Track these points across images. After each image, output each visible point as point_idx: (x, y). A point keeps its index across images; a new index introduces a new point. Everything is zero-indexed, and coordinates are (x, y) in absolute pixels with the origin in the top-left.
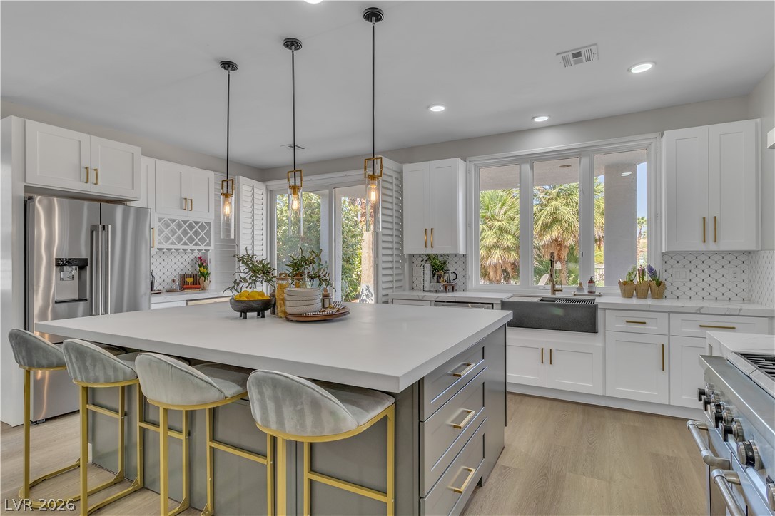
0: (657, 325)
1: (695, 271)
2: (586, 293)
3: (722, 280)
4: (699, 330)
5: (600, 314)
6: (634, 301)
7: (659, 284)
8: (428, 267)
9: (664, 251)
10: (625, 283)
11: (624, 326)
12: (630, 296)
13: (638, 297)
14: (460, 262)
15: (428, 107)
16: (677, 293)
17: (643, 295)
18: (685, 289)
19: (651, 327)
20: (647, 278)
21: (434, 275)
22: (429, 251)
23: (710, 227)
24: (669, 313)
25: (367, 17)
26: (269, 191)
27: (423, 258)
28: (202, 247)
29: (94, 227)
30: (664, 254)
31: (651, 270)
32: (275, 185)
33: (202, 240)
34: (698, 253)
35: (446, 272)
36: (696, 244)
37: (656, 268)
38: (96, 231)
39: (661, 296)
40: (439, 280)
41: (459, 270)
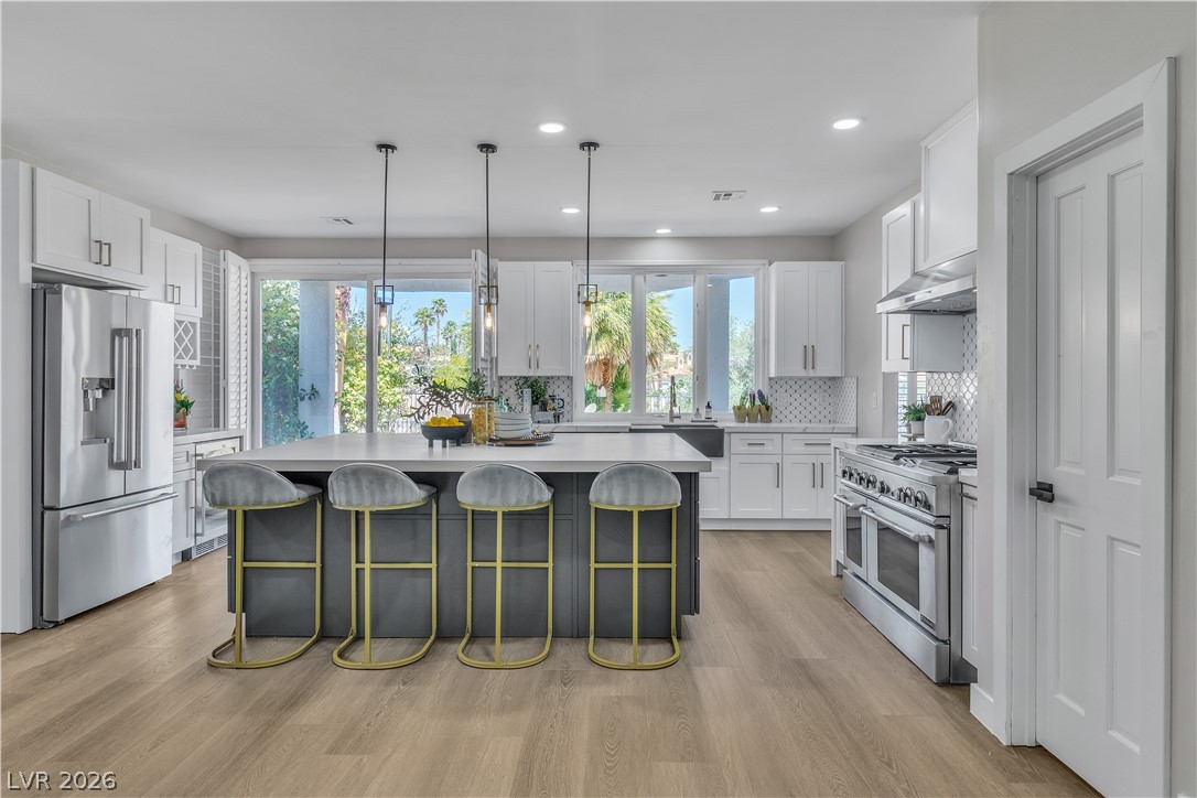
0: (773, 445)
1: (796, 396)
2: (703, 419)
3: (815, 404)
4: (805, 448)
5: (726, 437)
6: (747, 424)
7: (768, 408)
8: (527, 392)
9: (772, 375)
10: (739, 408)
11: (746, 449)
12: (743, 422)
13: (749, 422)
14: (564, 387)
15: (561, 209)
16: (781, 417)
17: (753, 420)
18: (786, 412)
19: (768, 448)
20: (758, 402)
21: (534, 403)
22: (532, 373)
23: (809, 355)
24: (782, 433)
25: (582, 146)
26: (252, 273)
27: (521, 382)
28: (187, 361)
29: (117, 333)
30: (771, 379)
31: (760, 393)
32: (262, 265)
33: (186, 350)
34: (797, 377)
35: (553, 398)
36: (798, 370)
37: (765, 393)
38: (122, 339)
39: (769, 421)
40: (544, 408)
41: (563, 396)
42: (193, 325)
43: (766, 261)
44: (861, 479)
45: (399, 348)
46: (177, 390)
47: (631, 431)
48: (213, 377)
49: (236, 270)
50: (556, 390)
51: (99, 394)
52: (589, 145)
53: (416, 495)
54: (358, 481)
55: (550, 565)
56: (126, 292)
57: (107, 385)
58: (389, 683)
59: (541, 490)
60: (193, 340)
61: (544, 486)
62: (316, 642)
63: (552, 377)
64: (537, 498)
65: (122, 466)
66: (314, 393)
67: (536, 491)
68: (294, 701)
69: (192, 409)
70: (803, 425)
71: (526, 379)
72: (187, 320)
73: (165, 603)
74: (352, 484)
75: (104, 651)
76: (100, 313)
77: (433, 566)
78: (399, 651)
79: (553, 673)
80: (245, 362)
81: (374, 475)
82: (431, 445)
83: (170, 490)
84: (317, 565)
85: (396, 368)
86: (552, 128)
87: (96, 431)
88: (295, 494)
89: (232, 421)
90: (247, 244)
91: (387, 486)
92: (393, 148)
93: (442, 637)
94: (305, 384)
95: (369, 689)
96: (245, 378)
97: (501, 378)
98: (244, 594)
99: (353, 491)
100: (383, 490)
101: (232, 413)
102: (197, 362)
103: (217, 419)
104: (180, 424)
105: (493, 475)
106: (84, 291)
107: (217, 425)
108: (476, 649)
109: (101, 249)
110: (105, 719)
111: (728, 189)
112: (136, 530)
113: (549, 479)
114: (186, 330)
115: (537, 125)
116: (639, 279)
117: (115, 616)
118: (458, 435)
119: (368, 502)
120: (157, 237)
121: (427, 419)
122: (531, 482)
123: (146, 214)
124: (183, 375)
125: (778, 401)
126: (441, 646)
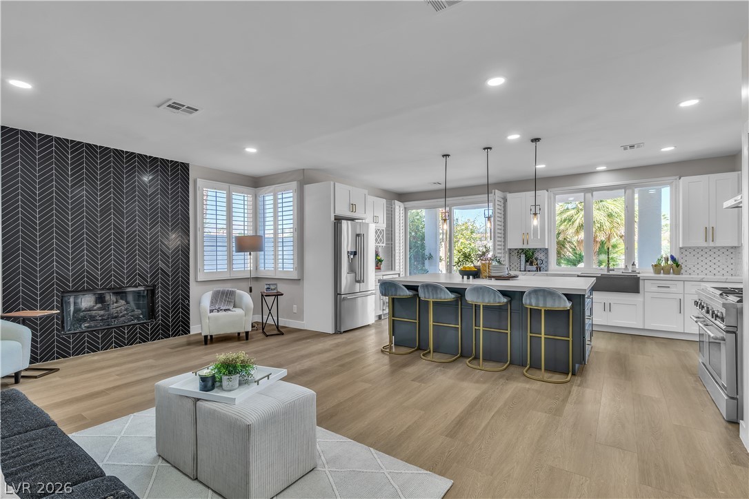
0: (676, 288)
1: (701, 258)
2: (630, 271)
3: (718, 264)
5: (641, 282)
6: (662, 275)
7: (678, 266)
8: (523, 257)
9: (681, 246)
10: (656, 266)
11: (656, 289)
12: (660, 273)
13: (664, 274)
14: (543, 254)
16: (690, 271)
17: (667, 273)
18: (695, 269)
19: (673, 289)
20: (670, 262)
21: (527, 261)
22: (525, 247)
23: (710, 233)
24: (684, 281)
25: (532, 141)
26: (405, 208)
27: (520, 251)
28: (381, 245)
29: (358, 235)
30: (681, 248)
31: (672, 257)
32: (409, 204)
33: (381, 240)
34: (703, 247)
35: (536, 259)
36: (701, 243)
37: (676, 257)
38: (359, 237)
39: (679, 273)
40: (531, 264)
41: (543, 258)
42: (383, 230)
43: (677, 177)
44: (703, 307)
45: (474, 235)
46: (377, 255)
47: (578, 276)
48: (390, 250)
49: (399, 207)
50: (540, 256)
51: (352, 256)
52: (536, 140)
53: (450, 296)
54: (428, 289)
55: (509, 332)
56: (360, 221)
57: (355, 253)
58: (438, 366)
59: (499, 297)
60: (383, 236)
61: (501, 295)
62: (416, 350)
63: (536, 249)
64: (498, 300)
65: (359, 282)
66: (430, 257)
67: (497, 297)
68: (405, 365)
69: (383, 263)
70: (701, 276)
71: (523, 250)
72: (381, 229)
73: (372, 331)
74: (426, 290)
75: (352, 342)
76: (354, 228)
77: (459, 326)
78: (446, 358)
79: (504, 375)
80: (402, 244)
81: (433, 288)
82: (463, 278)
83: (374, 292)
84: (417, 321)
85: (473, 245)
86: (514, 137)
87: (352, 269)
88: (408, 293)
89: (397, 267)
90: (403, 197)
91: (438, 292)
92: (448, 155)
93: (462, 356)
94: (427, 253)
95: (430, 367)
96: (402, 250)
97: (510, 249)
98: (393, 330)
99: (426, 293)
100: (437, 293)
101: (397, 264)
102: (384, 245)
103: (392, 267)
104: (378, 267)
105: (479, 290)
106: (349, 222)
107: (392, 269)
108: (475, 362)
109: (353, 207)
110: (351, 359)
111: (631, 144)
112: (364, 305)
113: (504, 293)
114: (380, 233)
115: (506, 137)
116: (589, 195)
117: (357, 333)
118: (476, 274)
119: (431, 297)
120: (371, 199)
121: (461, 267)
122: (495, 294)
123: (366, 192)
124: (380, 250)
125: (686, 262)
126: (461, 359)
